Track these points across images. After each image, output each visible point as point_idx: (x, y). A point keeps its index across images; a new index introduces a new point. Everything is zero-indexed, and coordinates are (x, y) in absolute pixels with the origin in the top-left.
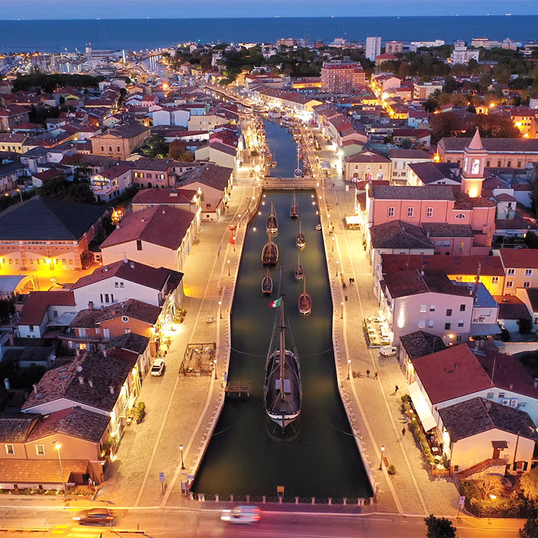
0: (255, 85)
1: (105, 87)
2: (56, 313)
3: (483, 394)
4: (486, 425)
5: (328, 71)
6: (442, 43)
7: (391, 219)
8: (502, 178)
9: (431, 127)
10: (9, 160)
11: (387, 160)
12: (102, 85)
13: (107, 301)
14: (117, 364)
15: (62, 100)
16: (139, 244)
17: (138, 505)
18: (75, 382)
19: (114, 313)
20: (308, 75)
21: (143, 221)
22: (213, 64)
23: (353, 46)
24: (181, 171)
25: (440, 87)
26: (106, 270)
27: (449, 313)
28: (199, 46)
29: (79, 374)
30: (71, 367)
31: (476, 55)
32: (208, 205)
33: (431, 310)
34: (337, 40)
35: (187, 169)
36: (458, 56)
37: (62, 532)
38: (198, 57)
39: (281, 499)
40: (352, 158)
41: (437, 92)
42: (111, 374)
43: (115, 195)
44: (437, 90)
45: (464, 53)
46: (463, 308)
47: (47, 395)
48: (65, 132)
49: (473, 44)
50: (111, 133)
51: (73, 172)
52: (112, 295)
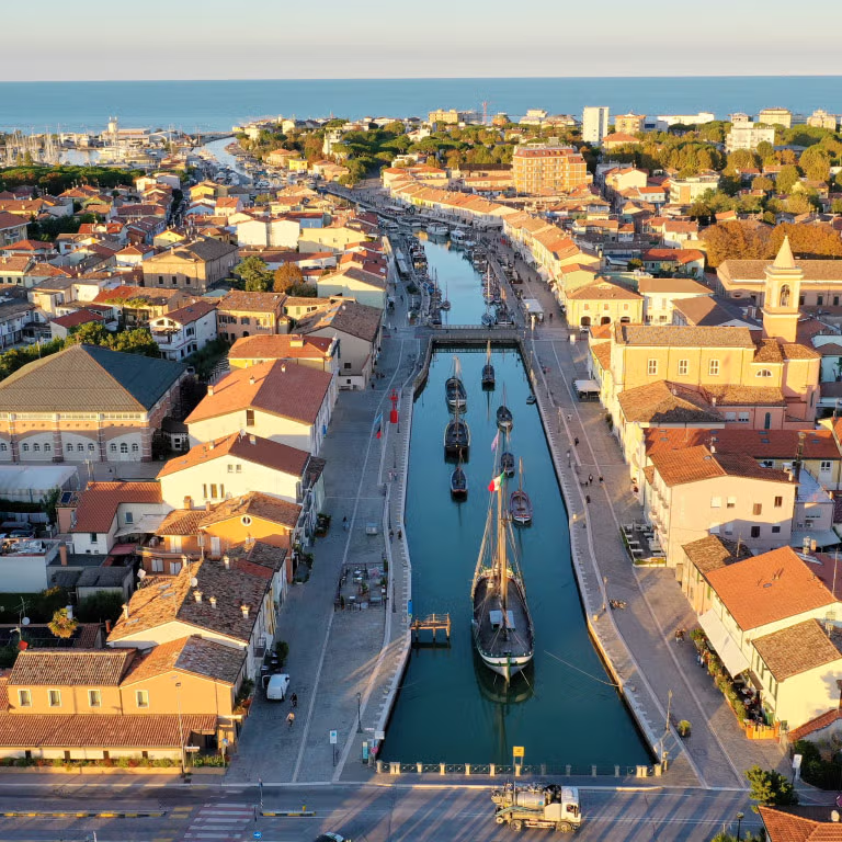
0: (403, 182)
1: (148, 187)
2: (129, 517)
3: (819, 613)
4: (828, 655)
5: (524, 160)
6: (709, 118)
7: (652, 379)
8: (826, 321)
9: (704, 246)
10: (7, 297)
11: (635, 295)
12: (141, 183)
13: (214, 495)
14: (246, 580)
15: (77, 207)
16: (250, 415)
17: (298, 781)
18: (189, 601)
19: (228, 511)
20: (490, 167)
21: (252, 382)
22: (325, 150)
23: (559, 123)
24: (298, 312)
25: (714, 185)
26: (212, 447)
27: (758, 509)
28: (298, 123)
29: (192, 589)
30: (177, 582)
31: (769, 136)
32: (348, 366)
33: (729, 505)
34: (531, 113)
35: (308, 309)
36: (740, 137)
37: (185, 816)
38: (299, 139)
39: (518, 768)
40: (577, 292)
41: (710, 193)
42: (240, 593)
43: (189, 350)
44: (709, 189)
45: (749, 132)
46: (778, 501)
47: (147, 619)
48: (94, 256)
49: (762, 119)
50: (177, 254)
51: (116, 316)
52: (222, 486)
